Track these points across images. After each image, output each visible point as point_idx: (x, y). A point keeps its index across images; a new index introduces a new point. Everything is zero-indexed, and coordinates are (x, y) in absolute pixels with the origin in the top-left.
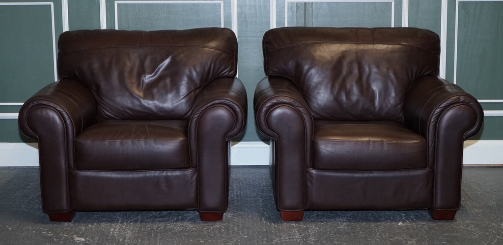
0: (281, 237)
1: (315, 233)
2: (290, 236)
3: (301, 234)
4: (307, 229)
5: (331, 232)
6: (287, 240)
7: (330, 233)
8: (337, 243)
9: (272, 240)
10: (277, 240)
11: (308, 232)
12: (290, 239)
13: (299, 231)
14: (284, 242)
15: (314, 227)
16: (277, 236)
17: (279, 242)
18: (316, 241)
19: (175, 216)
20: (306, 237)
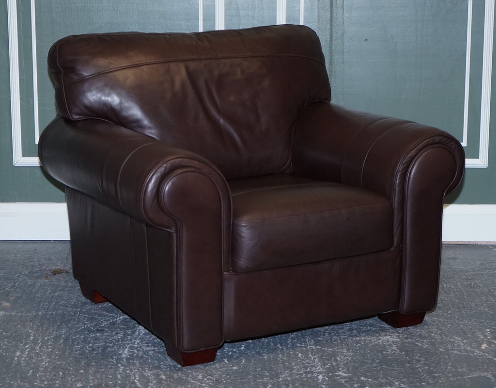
0: (291, 369)
1: (347, 363)
2: (306, 368)
3: (325, 364)
4: (334, 355)
5: (373, 360)
6: (301, 374)
7: (372, 363)
8: (384, 381)
9: (277, 375)
10: (285, 375)
11: (336, 360)
12: (307, 373)
13: (320, 358)
14: (298, 380)
15: (345, 350)
16: (285, 368)
17: (289, 379)
18: (351, 379)
19: (121, 329)
20: (332, 370)
